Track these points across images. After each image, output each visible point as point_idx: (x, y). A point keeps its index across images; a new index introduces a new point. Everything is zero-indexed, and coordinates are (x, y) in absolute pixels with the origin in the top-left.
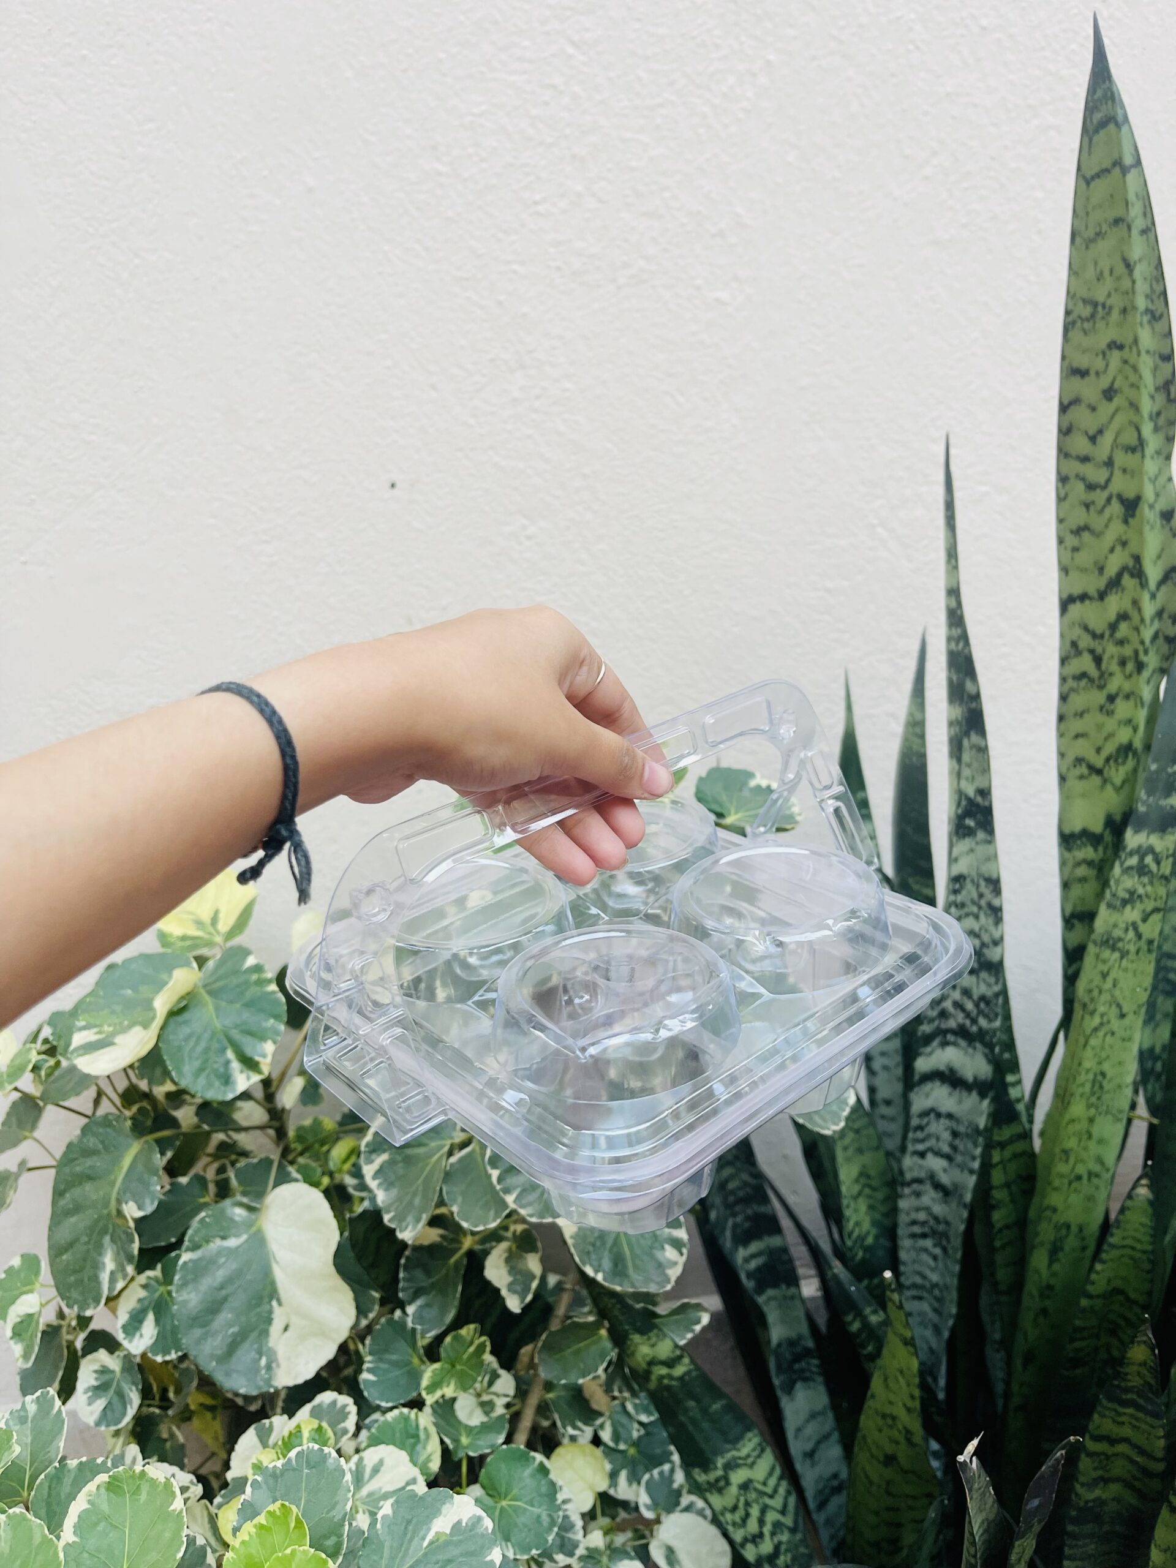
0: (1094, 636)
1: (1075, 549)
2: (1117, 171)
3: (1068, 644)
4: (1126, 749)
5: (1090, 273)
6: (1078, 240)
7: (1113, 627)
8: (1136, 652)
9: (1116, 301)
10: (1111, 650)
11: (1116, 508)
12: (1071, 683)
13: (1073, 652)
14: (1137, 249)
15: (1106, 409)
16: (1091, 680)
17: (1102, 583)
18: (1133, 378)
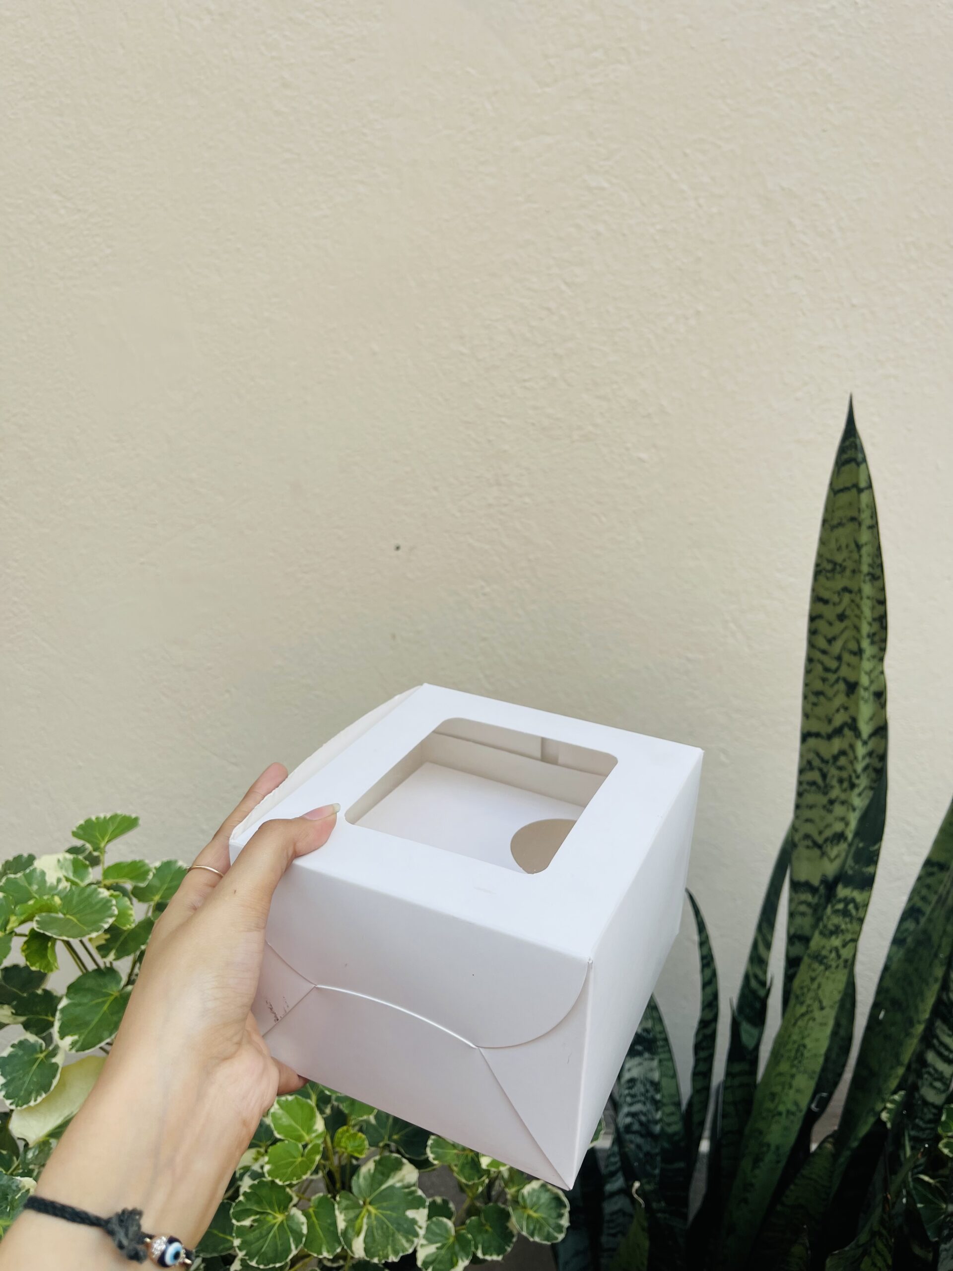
0: (824, 761)
1: (815, 704)
2: (854, 491)
3: (805, 762)
4: (840, 837)
5: (833, 545)
6: (827, 526)
7: (836, 758)
8: (850, 777)
9: (849, 565)
10: (833, 772)
11: (842, 686)
12: (805, 786)
13: (808, 767)
14: (865, 537)
15: (839, 626)
16: (819, 787)
17: (829, 729)
18: (857, 612)
